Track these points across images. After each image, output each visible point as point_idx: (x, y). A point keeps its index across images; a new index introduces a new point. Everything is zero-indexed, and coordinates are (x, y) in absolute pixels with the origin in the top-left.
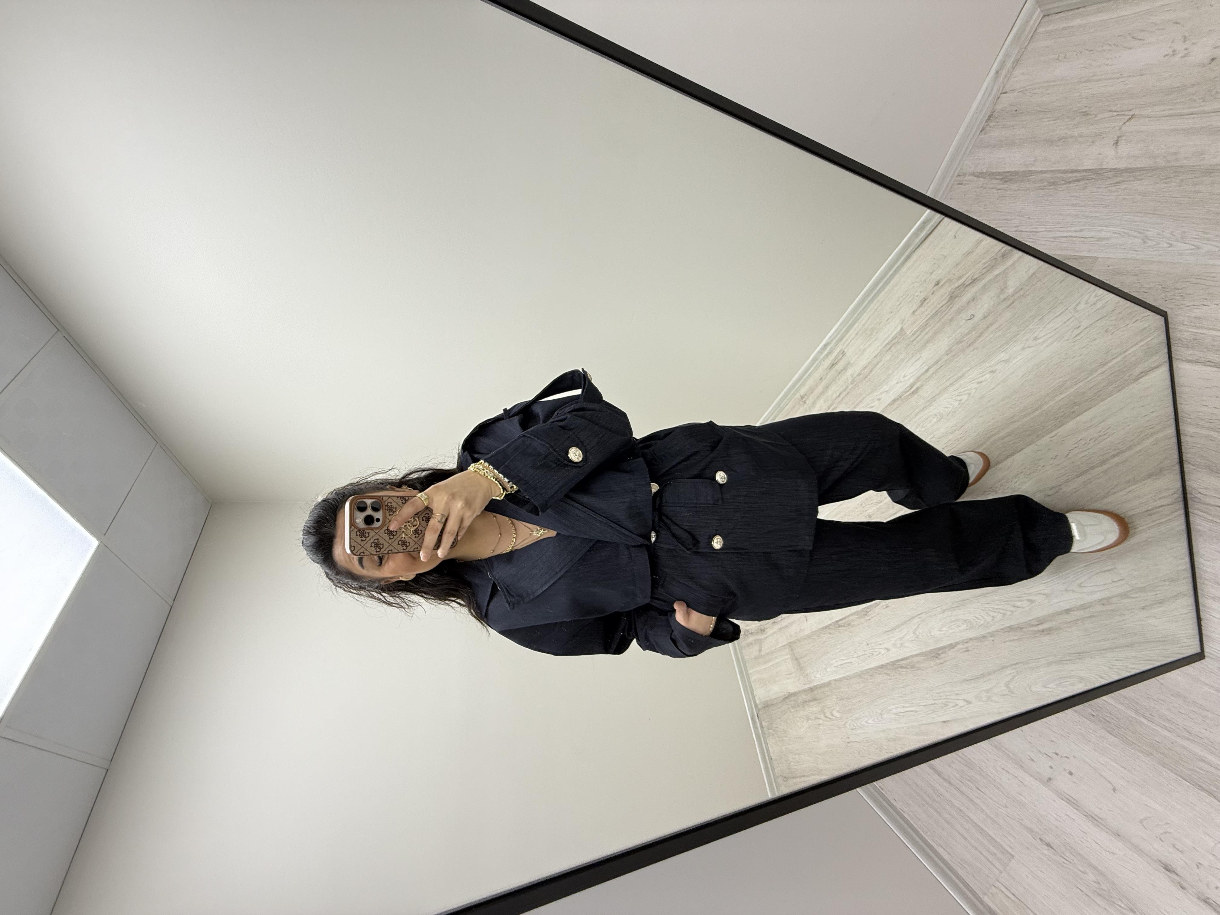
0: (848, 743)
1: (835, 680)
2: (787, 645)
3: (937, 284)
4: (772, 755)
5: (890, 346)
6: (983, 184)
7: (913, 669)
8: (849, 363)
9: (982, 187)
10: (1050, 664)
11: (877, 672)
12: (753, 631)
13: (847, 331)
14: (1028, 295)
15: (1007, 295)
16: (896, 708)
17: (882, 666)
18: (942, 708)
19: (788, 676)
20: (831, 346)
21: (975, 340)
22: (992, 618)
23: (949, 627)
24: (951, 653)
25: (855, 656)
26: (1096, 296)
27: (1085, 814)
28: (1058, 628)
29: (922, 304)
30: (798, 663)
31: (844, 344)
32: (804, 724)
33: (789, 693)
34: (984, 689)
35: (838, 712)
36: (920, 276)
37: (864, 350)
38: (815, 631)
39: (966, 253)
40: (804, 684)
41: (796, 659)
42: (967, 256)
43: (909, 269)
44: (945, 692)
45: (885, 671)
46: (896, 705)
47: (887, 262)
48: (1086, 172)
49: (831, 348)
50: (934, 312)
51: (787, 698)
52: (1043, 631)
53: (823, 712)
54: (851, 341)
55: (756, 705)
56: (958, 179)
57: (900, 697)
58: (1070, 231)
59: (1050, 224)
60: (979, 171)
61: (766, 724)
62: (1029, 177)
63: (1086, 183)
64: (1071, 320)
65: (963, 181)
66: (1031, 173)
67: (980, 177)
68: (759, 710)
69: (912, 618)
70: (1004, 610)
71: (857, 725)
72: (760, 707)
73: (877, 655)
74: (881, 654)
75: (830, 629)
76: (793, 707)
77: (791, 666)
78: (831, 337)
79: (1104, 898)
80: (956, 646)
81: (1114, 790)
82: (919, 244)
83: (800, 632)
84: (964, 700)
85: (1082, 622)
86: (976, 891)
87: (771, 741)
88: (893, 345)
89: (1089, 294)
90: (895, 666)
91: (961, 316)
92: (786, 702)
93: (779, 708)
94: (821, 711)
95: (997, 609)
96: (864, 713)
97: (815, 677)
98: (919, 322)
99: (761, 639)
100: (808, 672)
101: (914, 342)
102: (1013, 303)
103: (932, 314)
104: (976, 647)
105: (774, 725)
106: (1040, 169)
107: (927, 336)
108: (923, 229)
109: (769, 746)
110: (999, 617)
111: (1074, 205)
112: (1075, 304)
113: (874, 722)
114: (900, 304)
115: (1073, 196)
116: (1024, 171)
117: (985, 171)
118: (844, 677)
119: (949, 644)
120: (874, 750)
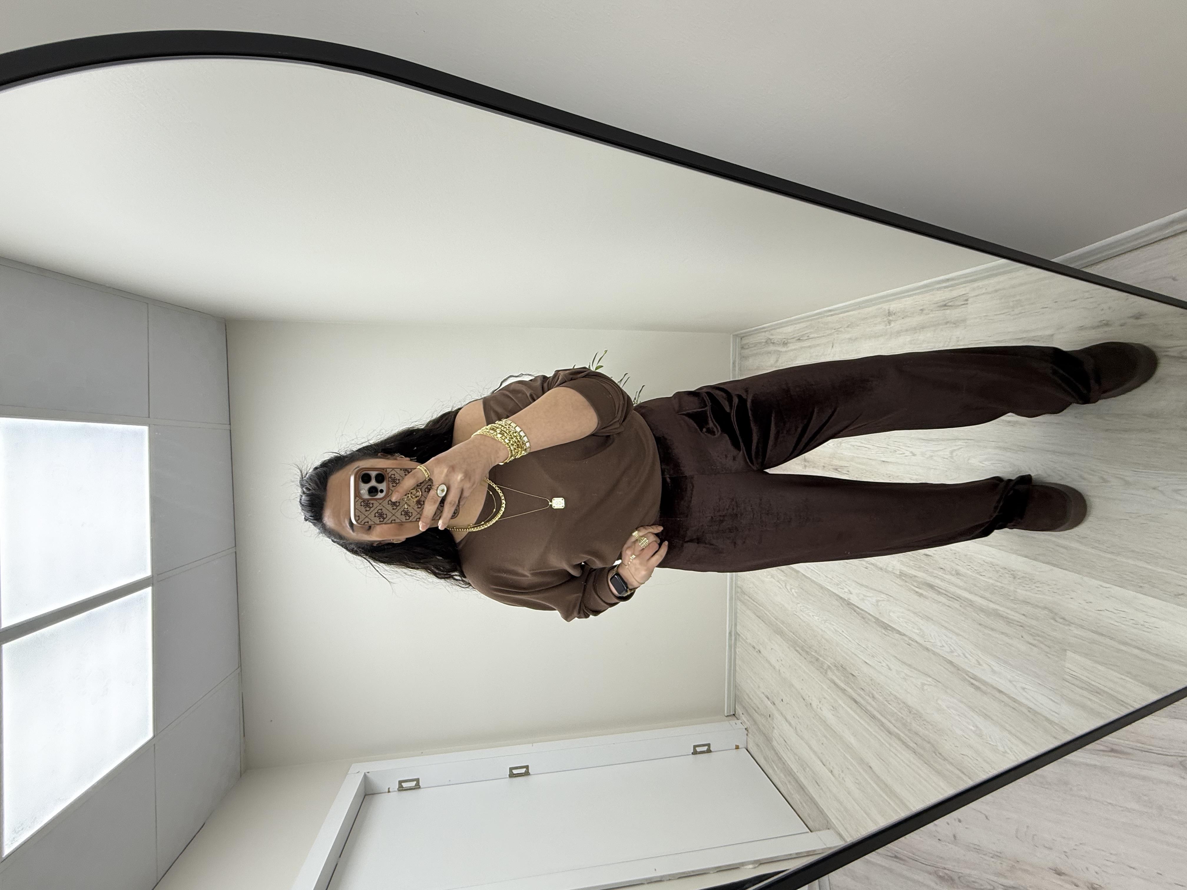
0: (795, 614)
7: (863, 619)
24: (896, 636)
28: (984, 692)
34: (905, 672)
44: (877, 649)
45: (841, 602)
80: (903, 635)
119: (898, 630)
120: (810, 633)
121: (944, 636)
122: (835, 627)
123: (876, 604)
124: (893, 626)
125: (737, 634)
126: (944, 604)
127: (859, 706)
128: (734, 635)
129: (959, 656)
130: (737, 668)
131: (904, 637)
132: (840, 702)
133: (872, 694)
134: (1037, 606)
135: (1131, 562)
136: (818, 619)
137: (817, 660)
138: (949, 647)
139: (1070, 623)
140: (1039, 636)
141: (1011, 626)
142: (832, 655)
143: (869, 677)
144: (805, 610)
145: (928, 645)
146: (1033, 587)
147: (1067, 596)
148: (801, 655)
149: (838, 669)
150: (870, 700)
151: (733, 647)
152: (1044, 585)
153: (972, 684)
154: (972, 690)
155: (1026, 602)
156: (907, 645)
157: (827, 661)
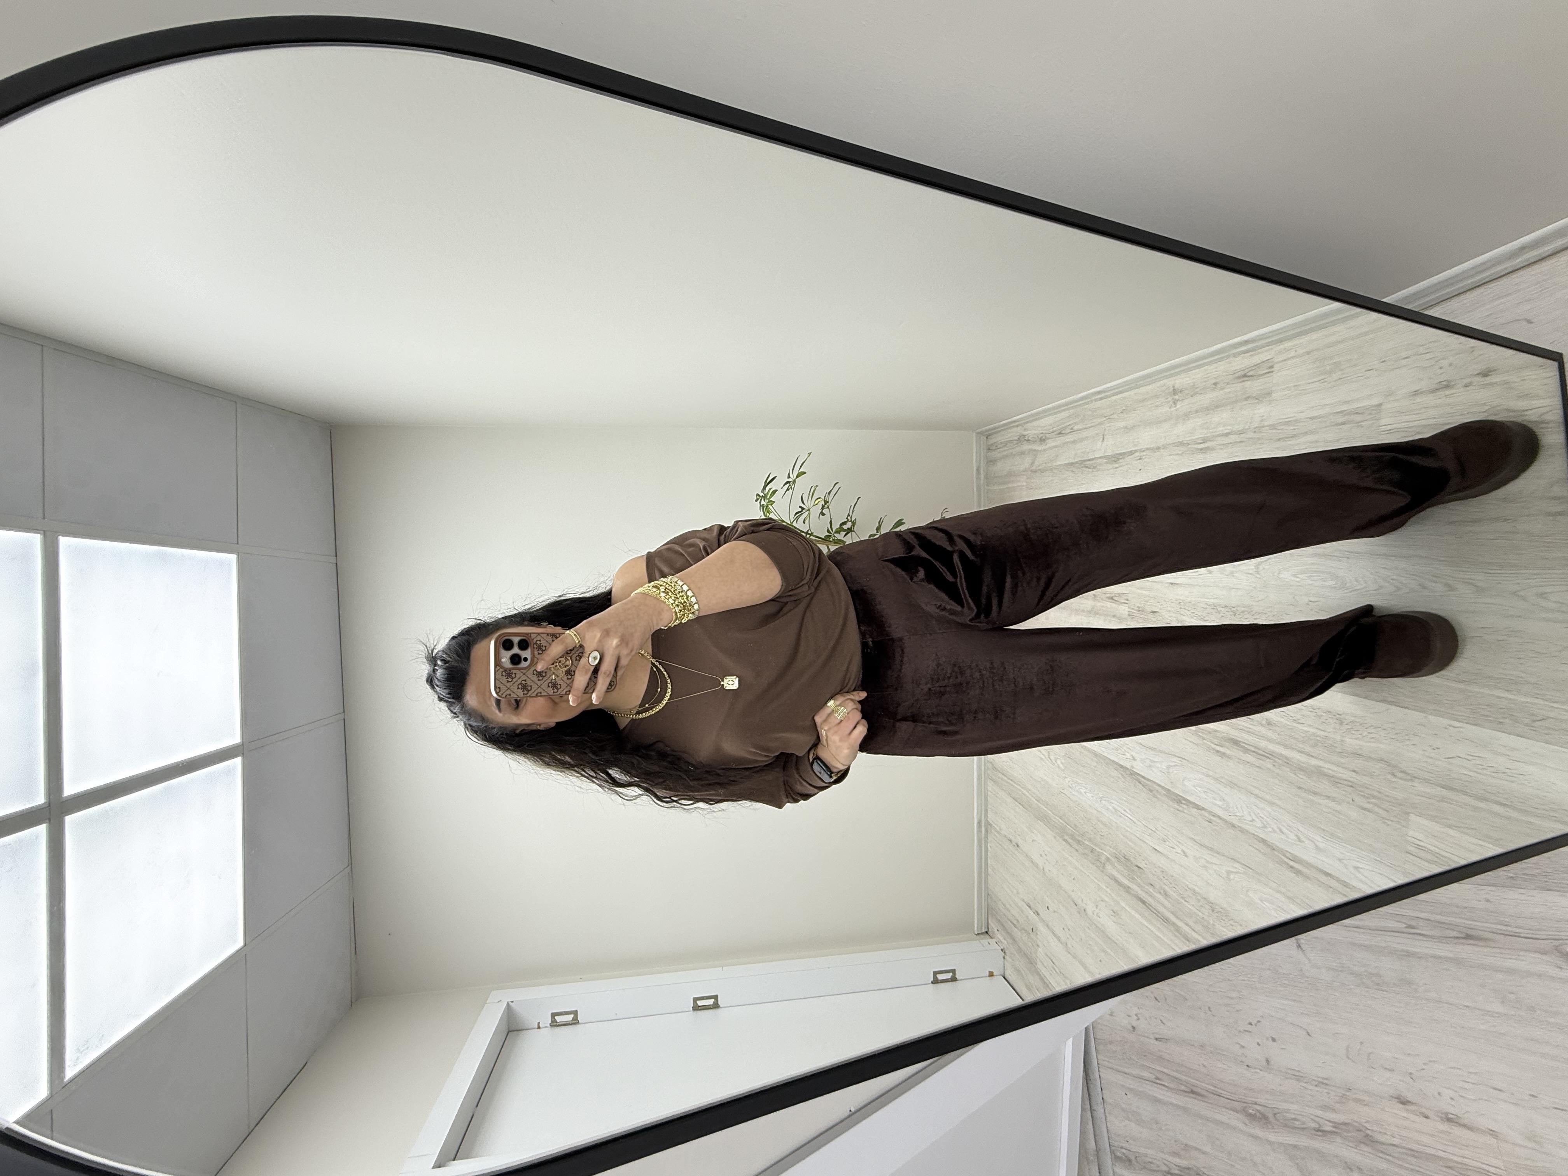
7: (1150, 793)
17: (1121, 766)
22: (1252, 821)
23: (1205, 792)
24: (1193, 811)
34: (1207, 859)
44: (1168, 831)
57: (1126, 801)
70: (1266, 821)
80: (1201, 810)
90: (1134, 776)
96: (1085, 784)
104: (1220, 827)
119: (1195, 803)
120: (1082, 816)
121: (1253, 806)
122: (1114, 805)
123: (1167, 770)
124: (1189, 798)
125: (988, 824)
126: (1252, 765)
127: (1148, 907)
128: (985, 826)
129: (1274, 831)
130: (990, 870)
131: (1203, 812)
132: (1123, 904)
133: (1164, 891)
134: (1370, 757)
135: (1486, 691)
136: (1093, 797)
137: (1092, 851)
138: (1261, 821)
139: (1413, 778)
140: (1374, 797)
141: (1338, 788)
142: (1111, 842)
143: (1159, 867)
144: (1074, 785)
145: (1234, 821)
146: (1365, 734)
147: (1408, 742)
148: (1070, 845)
149: (1119, 861)
150: (1161, 898)
151: (983, 842)
152: (1380, 729)
153: (1292, 867)
154: (1293, 875)
155: (1357, 755)
156: (1207, 823)
157: (1105, 851)
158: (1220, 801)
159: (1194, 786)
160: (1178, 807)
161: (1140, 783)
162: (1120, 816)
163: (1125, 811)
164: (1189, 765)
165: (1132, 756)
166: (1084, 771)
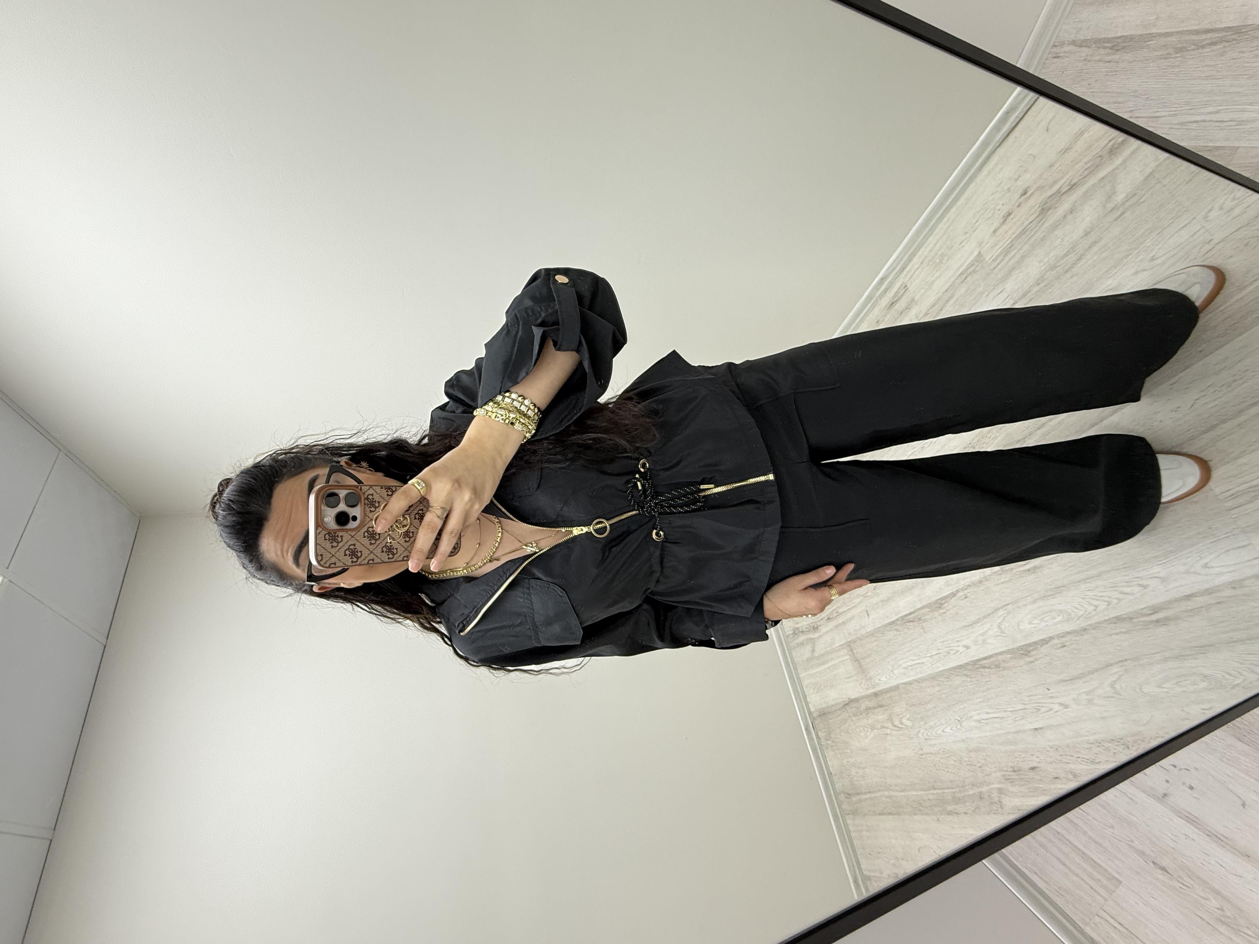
0: (922, 755)
1: (904, 683)
2: (844, 644)
3: (1025, 194)
4: (831, 769)
5: (964, 277)
6: (1087, 55)
7: (999, 669)
8: (913, 300)
9: (1086, 60)
10: (1166, 660)
11: (954, 673)
12: (803, 630)
13: (910, 260)
14: (1144, 202)
15: (1116, 203)
16: (979, 714)
17: (960, 667)
18: (1032, 713)
19: (847, 680)
20: (889, 280)
21: (1073, 264)
22: (1094, 608)
23: (1042, 620)
24: (1044, 649)
25: (928, 655)
26: (1234, 199)
27: (1209, 834)
28: (1176, 618)
29: (1004, 223)
30: (860, 664)
31: (906, 276)
32: (868, 733)
33: (849, 699)
34: (1084, 690)
35: (908, 719)
36: (1002, 185)
37: (932, 283)
38: (878, 628)
39: (1063, 149)
40: (867, 689)
41: (857, 661)
42: (1062, 155)
43: (988, 175)
44: (1036, 695)
45: (965, 672)
46: (979, 712)
47: (959, 168)
48: (1226, 32)
49: (890, 282)
50: (1020, 230)
51: (847, 704)
52: (1157, 621)
53: (890, 719)
54: (915, 272)
55: (810, 713)
56: (1052, 50)
57: (984, 701)
58: (1203, 114)
59: (1176, 106)
60: (1082, 38)
61: (824, 735)
62: (1148, 43)
63: (1225, 47)
64: (1199, 234)
65: (1060, 53)
66: (1152, 36)
67: (1083, 46)
68: (814, 719)
69: (996, 610)
70: (1107, 597)
71: (931, 734)
72: (815, 715)
73: (955, 654)
74: (959, 653)
75: (897, 625)
76: (855, 715)
77: (852, 668)
78: (889, 268)
79: (1230, 927)
80: (1049, 641)
81: (1244, 805)
82: (1001, 140)
83: (860, 629)
84: (1061, 704)
85: (1206, 610)
86: (1075, 920)
87: (829, 754)
88: (969, 275)
89: (1226, 197)
90: (977, 666)
91: (1056, 233)
92: (846, 709)
93: (838, 716)
94: (888, 719)
95: (1102, 596)
96: (939, 721)
97: (880, 680)
98: (1001, 244)
99: (815, 638)
100: (872, 674)
101: (995, 271)
102: (1123, 213)
103: (1018, 232)
104: (1075, 642)
105: (833, 736)
106: (1163, 31)
107: (1011, 263)
108: (1006, 121)
109: (828, 759)
110: (1103, 606)
111: (1207, 78)
112: (1207, 210)
113: (951, 731)
114: (977, 221)
115: (1207, 66)
116: (1141, 35)
117: (1089, 38)
118: (915, 680)
119: (1042, 640)
120: (952, 762)
122: (976, 717)
123: (1000, 631)
124: (1033, 641)
131: (1053, 642)
136: (952, 728)
137: (981, 796)
142: (992, 767)
145: (1081, 623)
154: (1163, 629)
156: (1062, 649)
157: (993, 783)
158: (1059, 615)
159: (1030, 623)
160: (1028, 659)
161: (984, 667)
162: (987, 724)
163: (987, 713)
164: (1015, 606)
165: (964, 646)
166: (931, 707)
